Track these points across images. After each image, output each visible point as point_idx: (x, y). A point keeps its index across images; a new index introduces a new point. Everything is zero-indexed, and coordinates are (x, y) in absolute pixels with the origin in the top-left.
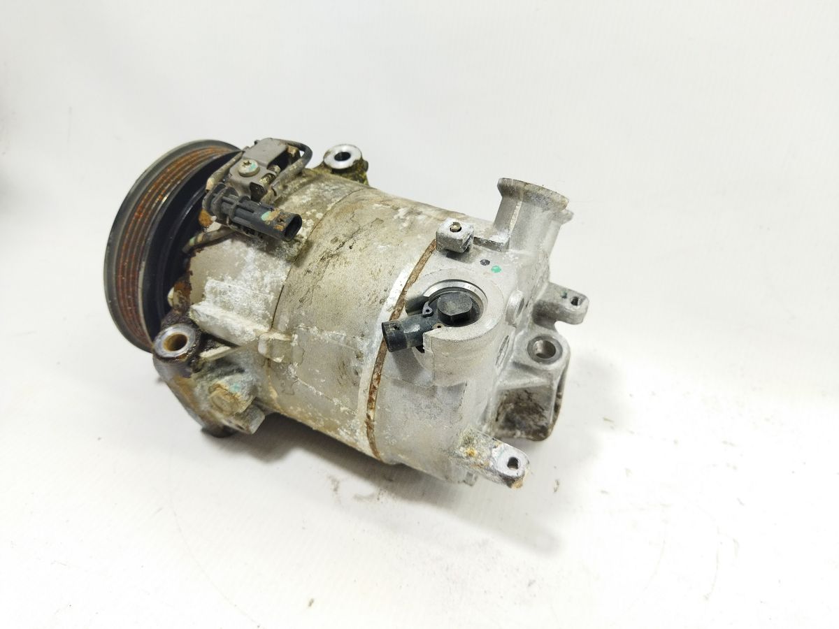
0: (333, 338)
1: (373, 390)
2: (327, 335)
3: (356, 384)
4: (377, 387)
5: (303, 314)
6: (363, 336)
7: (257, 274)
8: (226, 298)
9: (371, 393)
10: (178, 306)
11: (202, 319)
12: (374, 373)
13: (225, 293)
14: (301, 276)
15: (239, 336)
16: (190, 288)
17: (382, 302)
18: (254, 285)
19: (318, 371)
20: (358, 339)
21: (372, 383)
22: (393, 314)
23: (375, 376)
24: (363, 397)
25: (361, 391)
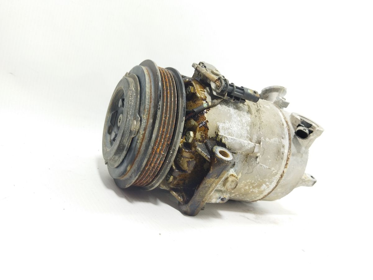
0: (274, 141)
1: (288, 159)
2: (272, 140)
3: (282, 159)
4: (289, 157)
5: (262, 133)
6: (283, 138)
7: (239, 119)
8: (230, 131)
9: (287, 161)
10: (200, 140)
11: (229, 141)
12: (288, 152)
13: (229, 129)
14: (255, 118)
15: (247, 146)
16: (208, 129)
17: (283, 125)
18: (240, 124)
19: (269, 157)
20: (282, 139)
21: (288, 156)
22: (288, 129)
23: (289, 153)
24: (284, 163)
25: (283, 161)
